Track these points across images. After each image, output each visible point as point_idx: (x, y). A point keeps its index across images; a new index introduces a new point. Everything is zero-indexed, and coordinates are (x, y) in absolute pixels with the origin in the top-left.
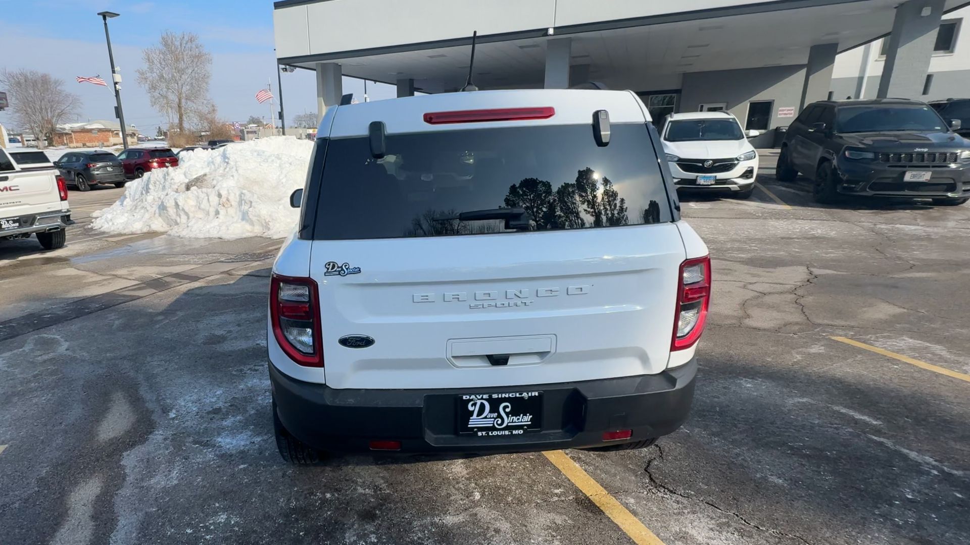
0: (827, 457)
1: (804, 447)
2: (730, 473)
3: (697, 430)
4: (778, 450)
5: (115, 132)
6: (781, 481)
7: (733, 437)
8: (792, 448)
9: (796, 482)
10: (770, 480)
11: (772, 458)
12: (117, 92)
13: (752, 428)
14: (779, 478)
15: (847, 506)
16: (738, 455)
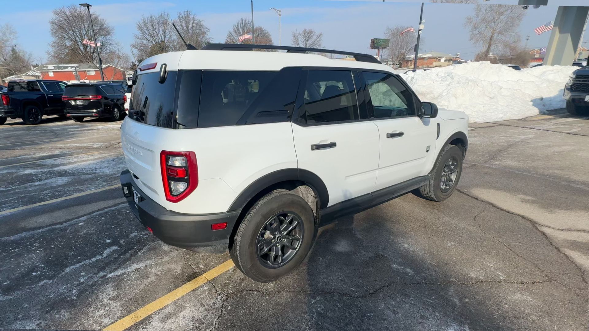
5: (439, 59)
12: (419, 36)
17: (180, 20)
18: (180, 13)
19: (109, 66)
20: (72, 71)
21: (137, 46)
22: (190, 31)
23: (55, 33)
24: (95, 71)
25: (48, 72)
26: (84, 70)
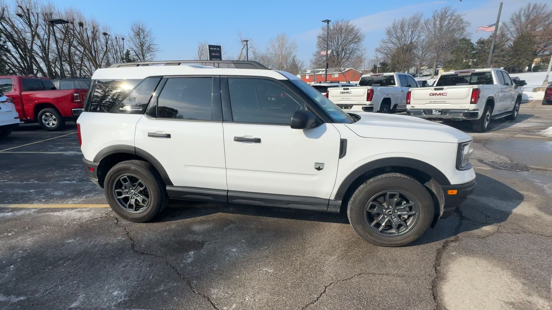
0: (50, 265)
1: (64, 263)
2: (88, 234)
3: (116, 241)
4: (75, 255)
6: (69, 242)
7: (97, 248)
8: (69, 259)
9: (62, 245)
10: (73, 240)
11: (76, 249)
13: (92, 259)
14: (69, 243)
15: (41, 247)
16: (90, 242)
17: (434, 18)
18: (436, 11)
19: (351, 69)
20: (322, 75)
21: (380, 50)
22: (444, 29)
23: (319, 45)
24: (339, 74)
25: (306, 75)
26: (331, 73)
